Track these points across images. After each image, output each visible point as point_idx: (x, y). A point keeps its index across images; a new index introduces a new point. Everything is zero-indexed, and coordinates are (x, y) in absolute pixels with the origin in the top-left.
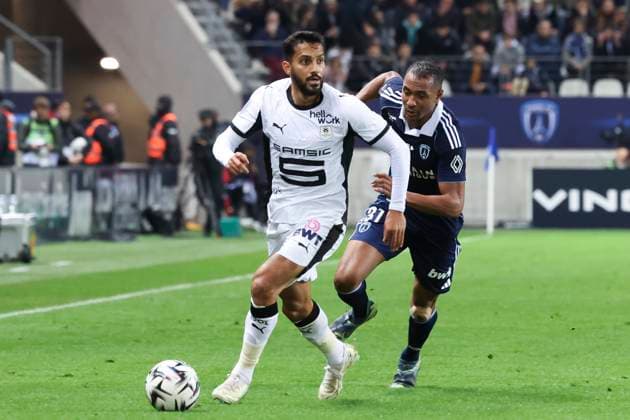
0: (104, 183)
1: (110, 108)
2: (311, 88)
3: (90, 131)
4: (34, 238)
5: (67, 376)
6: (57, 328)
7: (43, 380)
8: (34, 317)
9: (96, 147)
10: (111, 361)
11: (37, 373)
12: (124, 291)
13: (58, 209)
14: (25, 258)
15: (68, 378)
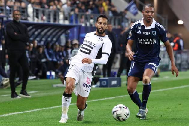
0: (179, 55)
1: (180, 35)
2: (100, 31)
3: (175, 41)
4: (159, 70)
5: (168, 108)
6: (165, 95)
7: (161, 109)
8: (160, 92)
9: (177, 45)
10: (180, 104)
11: (160, 107)
12: (184, 85)
13: (166, 62)
14: (157, 76)
15: (168, 109)
